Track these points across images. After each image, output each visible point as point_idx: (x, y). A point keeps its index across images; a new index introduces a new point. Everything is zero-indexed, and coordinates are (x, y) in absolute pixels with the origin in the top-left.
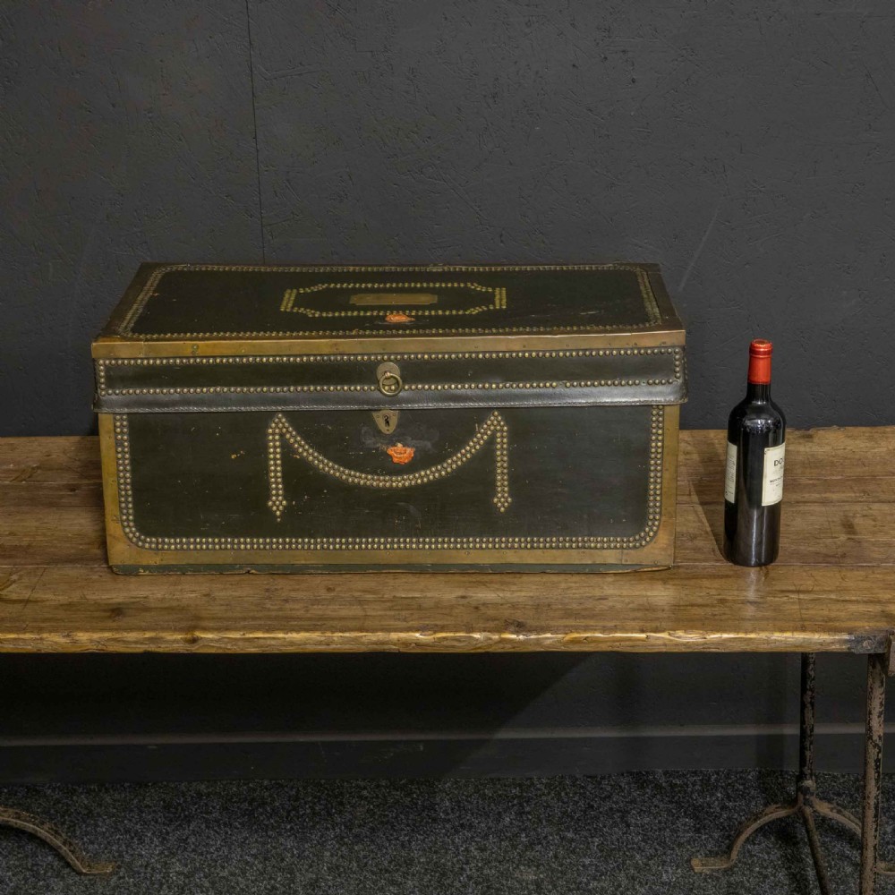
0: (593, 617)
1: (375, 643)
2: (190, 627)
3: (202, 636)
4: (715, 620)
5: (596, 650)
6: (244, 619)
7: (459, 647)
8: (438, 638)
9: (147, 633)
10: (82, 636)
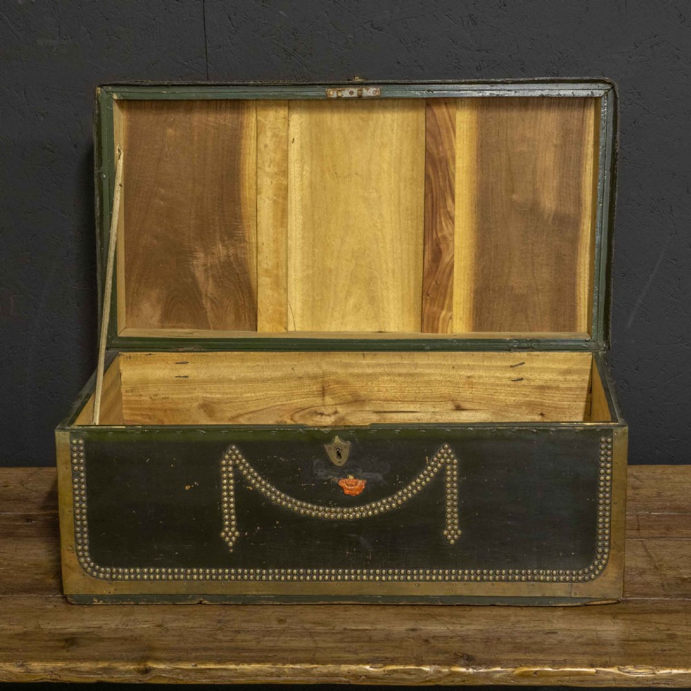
0: (542, 651)
1: (326, 675)
2: (142, 658)
3: (155, 666)
4: (665, 655)
5: (546, 684)
6: (197, 650)
7: (409, 680)
8: (388, 671)
9: (100, 663)
10: (36, 666)
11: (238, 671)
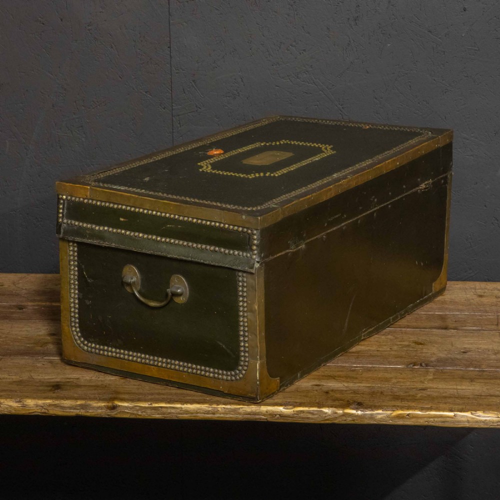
0: (414, 401)
1: (249, 414)
2: (111, 398)
3: (120, 404)
5: (416, 424)
6: (152, 394)
7: (312, 419)
8: (297, 411)
9: (78, 401)
10: (30, 402)
11: (183, 409)
